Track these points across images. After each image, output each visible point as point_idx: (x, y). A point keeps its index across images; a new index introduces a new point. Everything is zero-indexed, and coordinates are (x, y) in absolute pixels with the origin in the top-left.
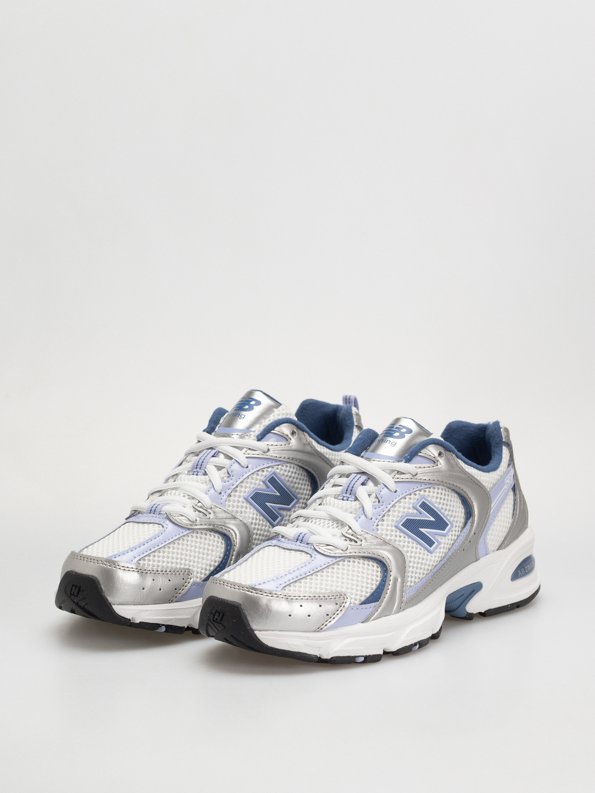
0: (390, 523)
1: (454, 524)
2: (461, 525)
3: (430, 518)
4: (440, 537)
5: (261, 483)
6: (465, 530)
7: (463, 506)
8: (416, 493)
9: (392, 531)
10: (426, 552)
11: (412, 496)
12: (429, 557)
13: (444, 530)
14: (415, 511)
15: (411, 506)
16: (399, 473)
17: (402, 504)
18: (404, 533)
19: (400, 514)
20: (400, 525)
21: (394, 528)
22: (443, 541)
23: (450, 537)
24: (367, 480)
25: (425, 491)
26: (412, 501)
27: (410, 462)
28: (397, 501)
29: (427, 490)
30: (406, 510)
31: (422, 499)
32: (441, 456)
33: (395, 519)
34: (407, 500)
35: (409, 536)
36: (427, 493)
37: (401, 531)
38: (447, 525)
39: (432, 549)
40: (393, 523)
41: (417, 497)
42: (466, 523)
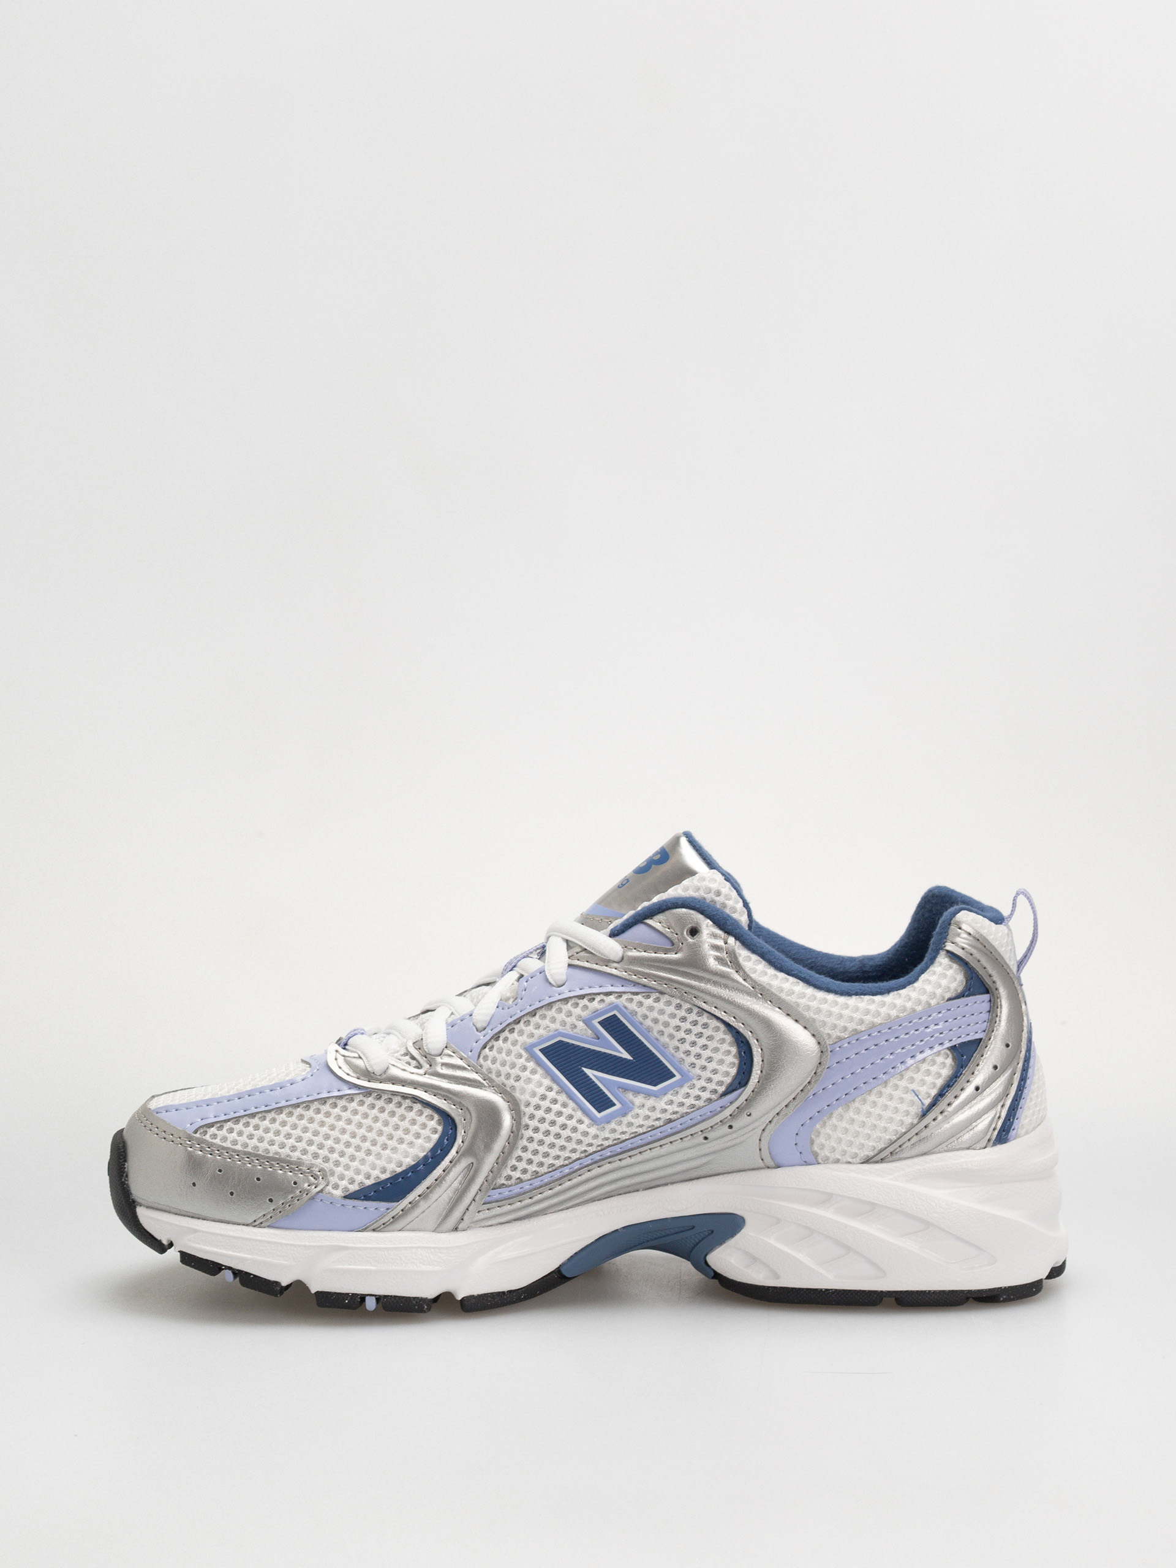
5: (581, 1024)
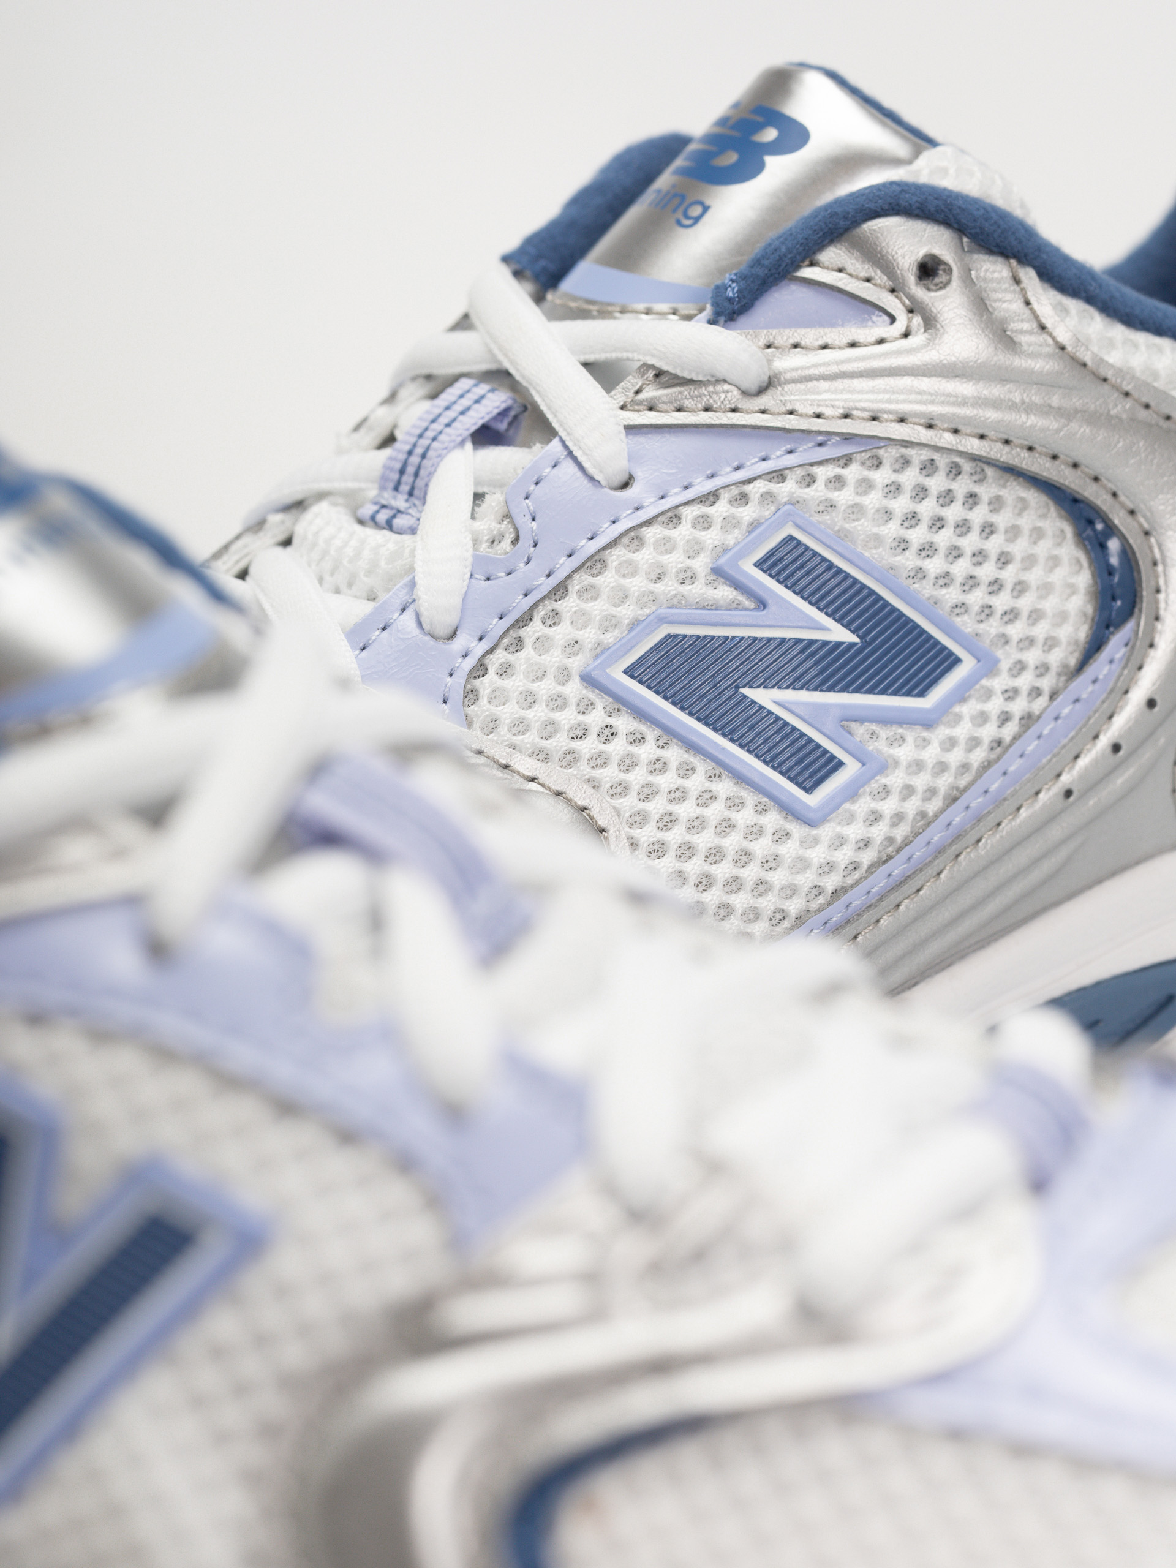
0: (554, 658)
1: (1006, 658)
2: (1063, 655)
3: (828, 630)
4: (884, 733)
6: (1082, 685)
7: (1087, 552)
8: (748, 488)
9: (559, 703)
10: (772, 819)
11: (721, 509)
12: (789, 849)
13: (922, 694)
14: (725, 593)
15: (701, 564)
16: (664, 379)
17: (645, 556)
18: (640, 714)
19: (627, 612)
20: (617, 674)
21: (574, 689)
22: (904, 753)
23: (963, 731)
24: (513, 413)
25: (810, 480)
26: (711, 537)
27: (742, 320)
28: (616, 534)
29: (823, 473)
30: (669, 587)
31: (781, 525)
32: (937, 280)
33: (589, 635)
34: (683, 532)
35: (670, 734)
36: (818, 491)
37: (621, 703)
38: (949, 661)
39: (813, 800)
40: (576, 664)
41: (747, 513)
42: (1094, 646)
